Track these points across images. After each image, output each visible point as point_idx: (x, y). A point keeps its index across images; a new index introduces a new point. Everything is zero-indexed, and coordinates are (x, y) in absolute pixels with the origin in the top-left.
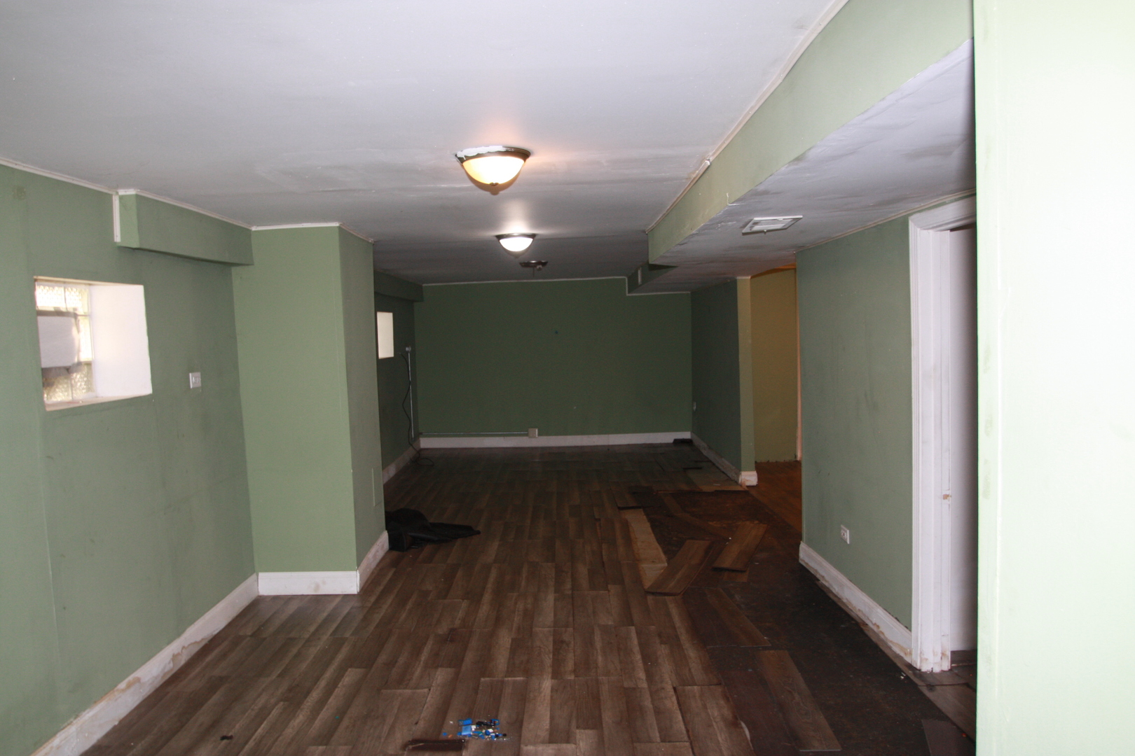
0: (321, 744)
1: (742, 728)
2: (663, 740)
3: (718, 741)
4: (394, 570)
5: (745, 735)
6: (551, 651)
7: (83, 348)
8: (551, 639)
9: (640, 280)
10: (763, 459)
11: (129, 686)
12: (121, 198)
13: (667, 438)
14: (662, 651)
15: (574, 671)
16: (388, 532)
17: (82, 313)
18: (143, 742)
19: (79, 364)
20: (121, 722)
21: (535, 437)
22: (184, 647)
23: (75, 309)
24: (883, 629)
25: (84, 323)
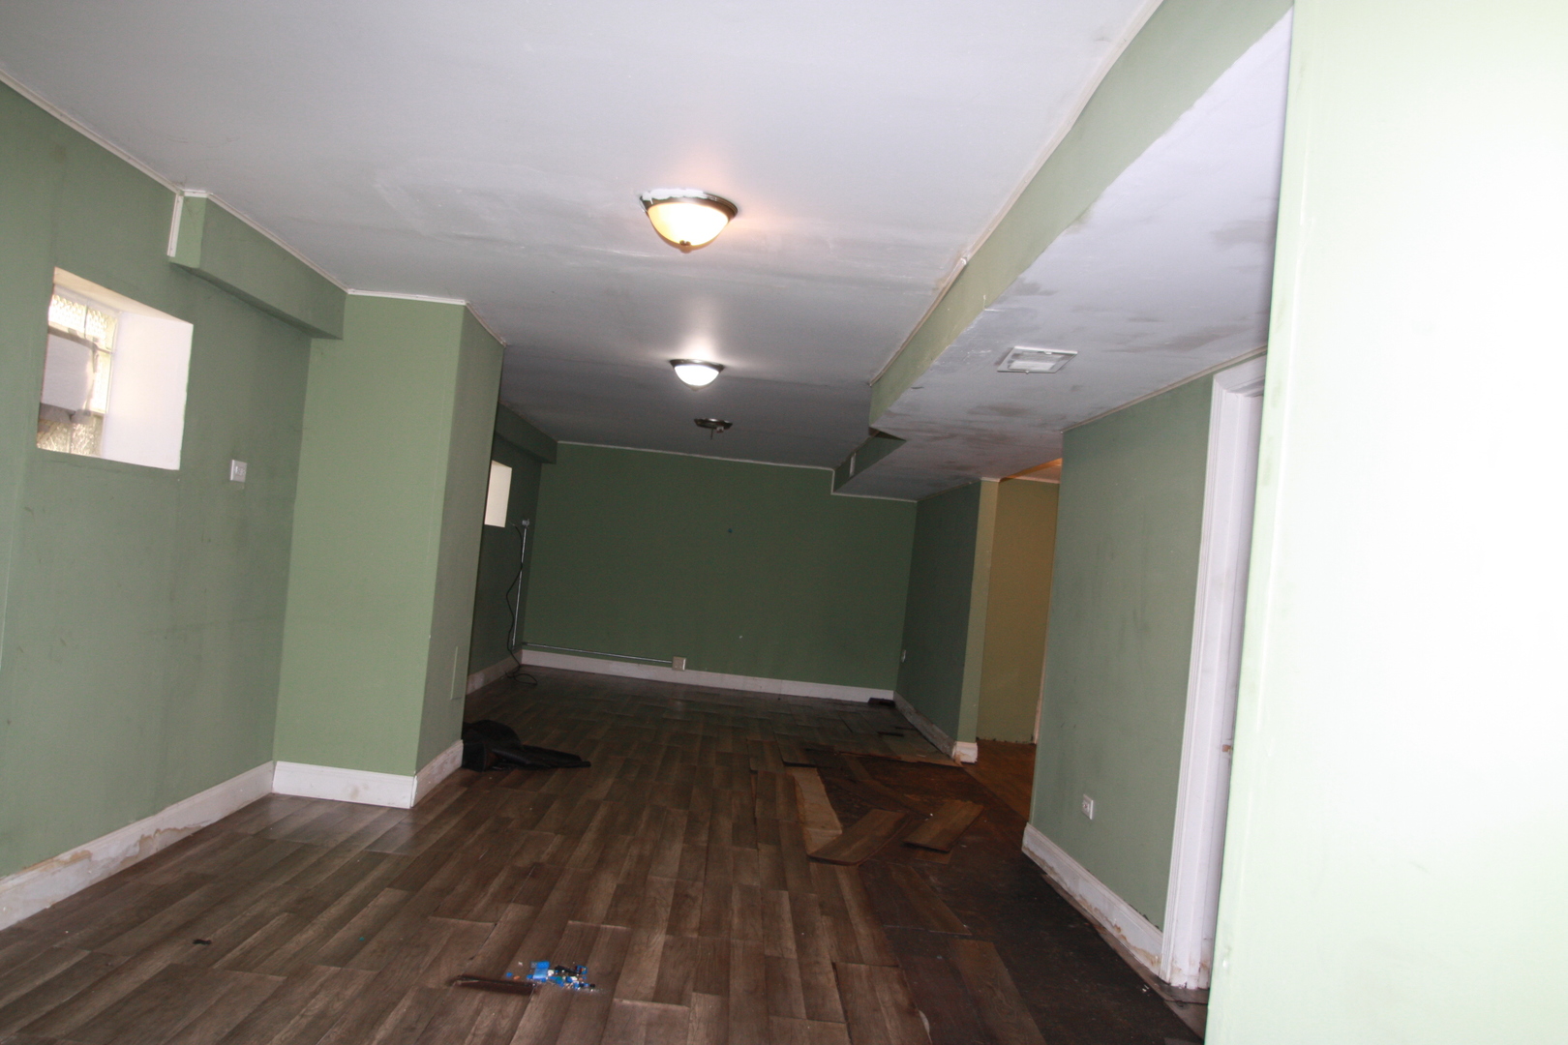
0: (335, 965)
1: (919, 1017)
2: (810, 1017)
3: (886, 1027)
4: (465, 789)
5: (924, 1027)
6: (670, 904)
7: (96, 395)
8: (672, 891)
9: (851, 471)
10: (987, 736)
11: (75, 859)
12: (187, 200)
13: (860, 695)
14: (823, 923)
15: (699, 930)
16: (464, 742)
17: (104, 348)
18: (82, 932)
19: (87, 413)
20: (54, 906)
21: (682, 670)
22: (158, 831)
23: (96, 339)
24: (1125, 932)
25: (103, 361)
